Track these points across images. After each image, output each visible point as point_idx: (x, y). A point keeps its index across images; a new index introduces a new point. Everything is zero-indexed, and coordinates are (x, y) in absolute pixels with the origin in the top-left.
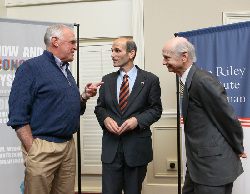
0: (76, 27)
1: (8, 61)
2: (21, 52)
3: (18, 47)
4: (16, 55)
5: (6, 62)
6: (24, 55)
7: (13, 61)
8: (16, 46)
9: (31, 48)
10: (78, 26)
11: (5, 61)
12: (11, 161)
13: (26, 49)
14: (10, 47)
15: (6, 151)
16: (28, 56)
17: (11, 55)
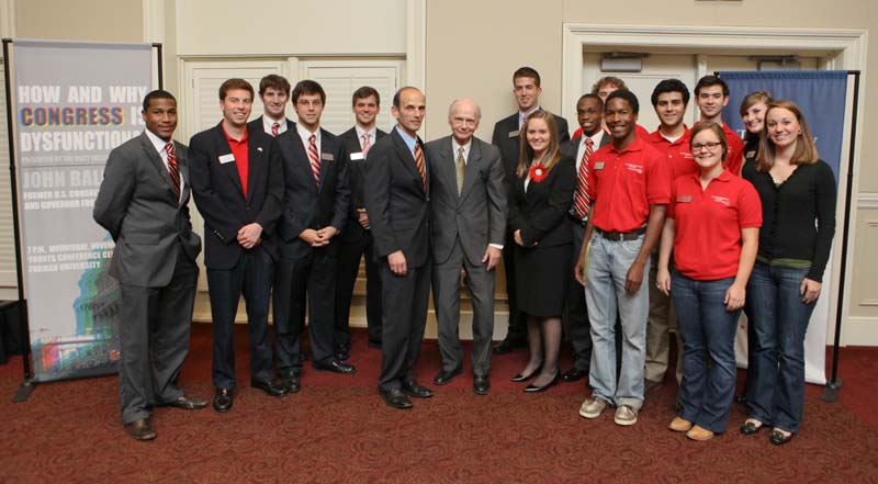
0: (156, 49)
1: (43, 110)
2: (64, 94)
3: (58, 88)
4: (56, 100)
5: (40, 113)
6: (70, 101)
7: (51, 110)
8: (54, 85)
9: (82, 88)
10: (159, 47)
11: (38, 110)
12: (55, 268)
13: (73, 89)
14: (45, 88)
15: (47, 252)
16: (77, 101)
17: (47, 100)
